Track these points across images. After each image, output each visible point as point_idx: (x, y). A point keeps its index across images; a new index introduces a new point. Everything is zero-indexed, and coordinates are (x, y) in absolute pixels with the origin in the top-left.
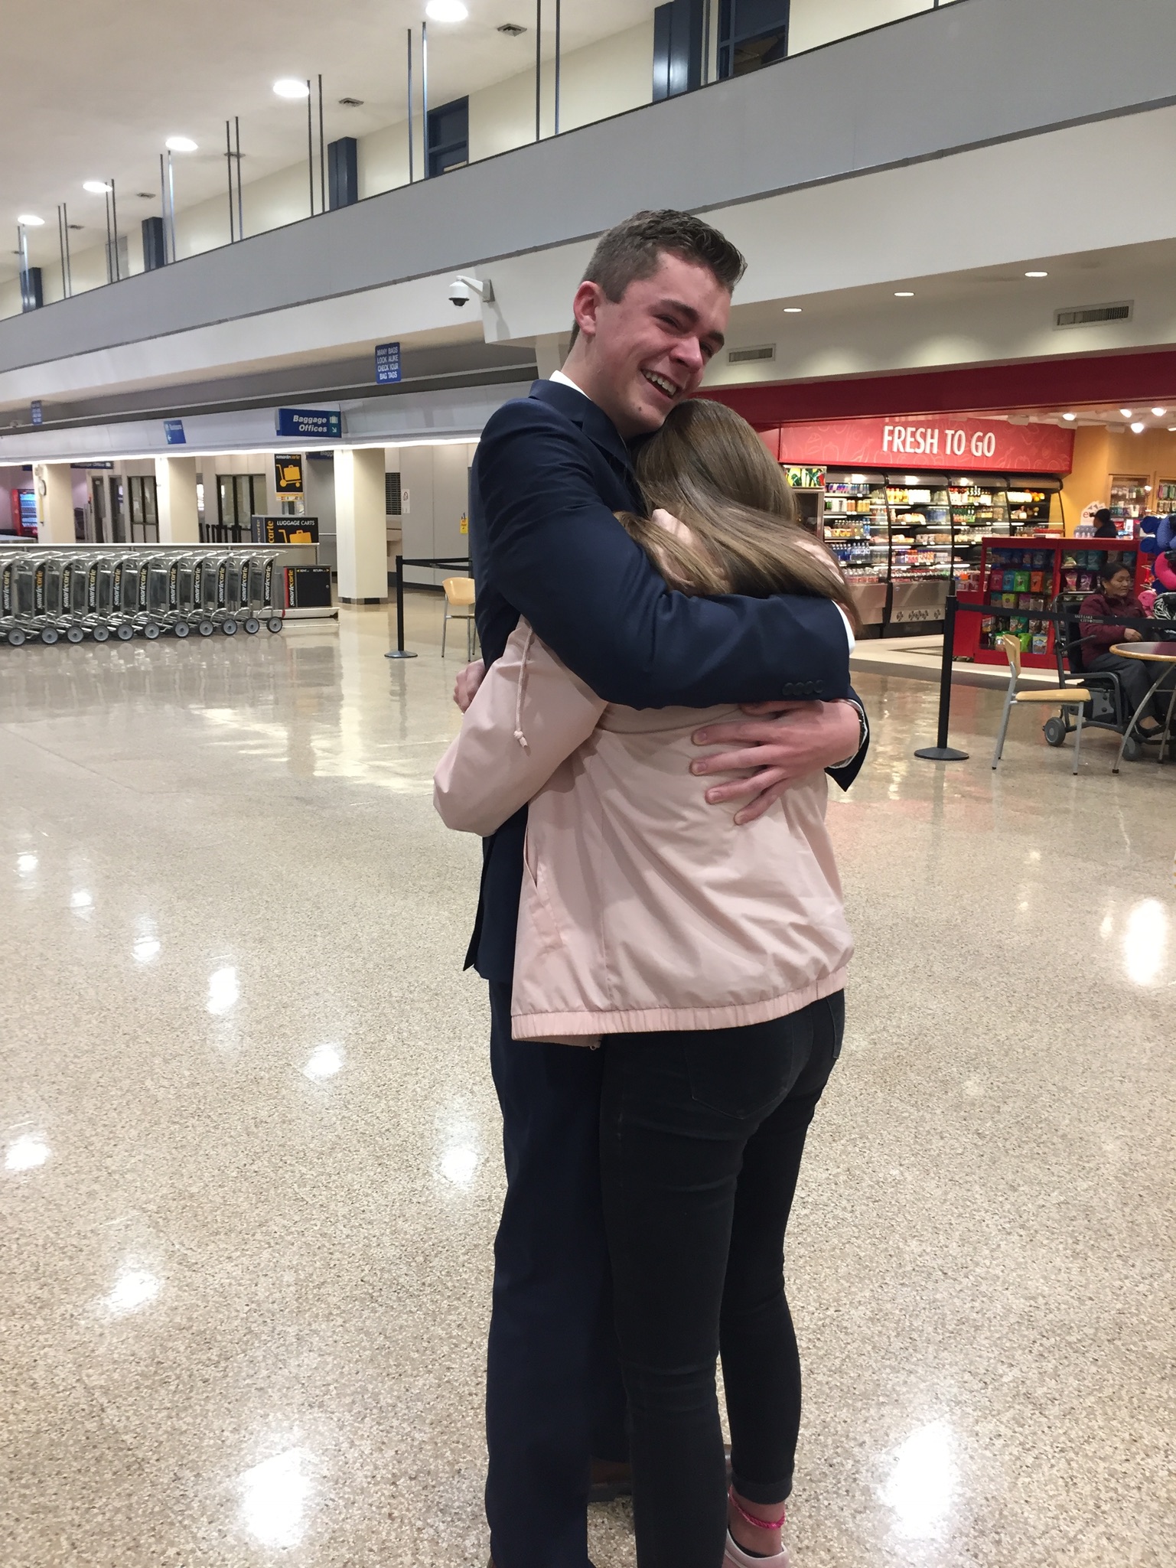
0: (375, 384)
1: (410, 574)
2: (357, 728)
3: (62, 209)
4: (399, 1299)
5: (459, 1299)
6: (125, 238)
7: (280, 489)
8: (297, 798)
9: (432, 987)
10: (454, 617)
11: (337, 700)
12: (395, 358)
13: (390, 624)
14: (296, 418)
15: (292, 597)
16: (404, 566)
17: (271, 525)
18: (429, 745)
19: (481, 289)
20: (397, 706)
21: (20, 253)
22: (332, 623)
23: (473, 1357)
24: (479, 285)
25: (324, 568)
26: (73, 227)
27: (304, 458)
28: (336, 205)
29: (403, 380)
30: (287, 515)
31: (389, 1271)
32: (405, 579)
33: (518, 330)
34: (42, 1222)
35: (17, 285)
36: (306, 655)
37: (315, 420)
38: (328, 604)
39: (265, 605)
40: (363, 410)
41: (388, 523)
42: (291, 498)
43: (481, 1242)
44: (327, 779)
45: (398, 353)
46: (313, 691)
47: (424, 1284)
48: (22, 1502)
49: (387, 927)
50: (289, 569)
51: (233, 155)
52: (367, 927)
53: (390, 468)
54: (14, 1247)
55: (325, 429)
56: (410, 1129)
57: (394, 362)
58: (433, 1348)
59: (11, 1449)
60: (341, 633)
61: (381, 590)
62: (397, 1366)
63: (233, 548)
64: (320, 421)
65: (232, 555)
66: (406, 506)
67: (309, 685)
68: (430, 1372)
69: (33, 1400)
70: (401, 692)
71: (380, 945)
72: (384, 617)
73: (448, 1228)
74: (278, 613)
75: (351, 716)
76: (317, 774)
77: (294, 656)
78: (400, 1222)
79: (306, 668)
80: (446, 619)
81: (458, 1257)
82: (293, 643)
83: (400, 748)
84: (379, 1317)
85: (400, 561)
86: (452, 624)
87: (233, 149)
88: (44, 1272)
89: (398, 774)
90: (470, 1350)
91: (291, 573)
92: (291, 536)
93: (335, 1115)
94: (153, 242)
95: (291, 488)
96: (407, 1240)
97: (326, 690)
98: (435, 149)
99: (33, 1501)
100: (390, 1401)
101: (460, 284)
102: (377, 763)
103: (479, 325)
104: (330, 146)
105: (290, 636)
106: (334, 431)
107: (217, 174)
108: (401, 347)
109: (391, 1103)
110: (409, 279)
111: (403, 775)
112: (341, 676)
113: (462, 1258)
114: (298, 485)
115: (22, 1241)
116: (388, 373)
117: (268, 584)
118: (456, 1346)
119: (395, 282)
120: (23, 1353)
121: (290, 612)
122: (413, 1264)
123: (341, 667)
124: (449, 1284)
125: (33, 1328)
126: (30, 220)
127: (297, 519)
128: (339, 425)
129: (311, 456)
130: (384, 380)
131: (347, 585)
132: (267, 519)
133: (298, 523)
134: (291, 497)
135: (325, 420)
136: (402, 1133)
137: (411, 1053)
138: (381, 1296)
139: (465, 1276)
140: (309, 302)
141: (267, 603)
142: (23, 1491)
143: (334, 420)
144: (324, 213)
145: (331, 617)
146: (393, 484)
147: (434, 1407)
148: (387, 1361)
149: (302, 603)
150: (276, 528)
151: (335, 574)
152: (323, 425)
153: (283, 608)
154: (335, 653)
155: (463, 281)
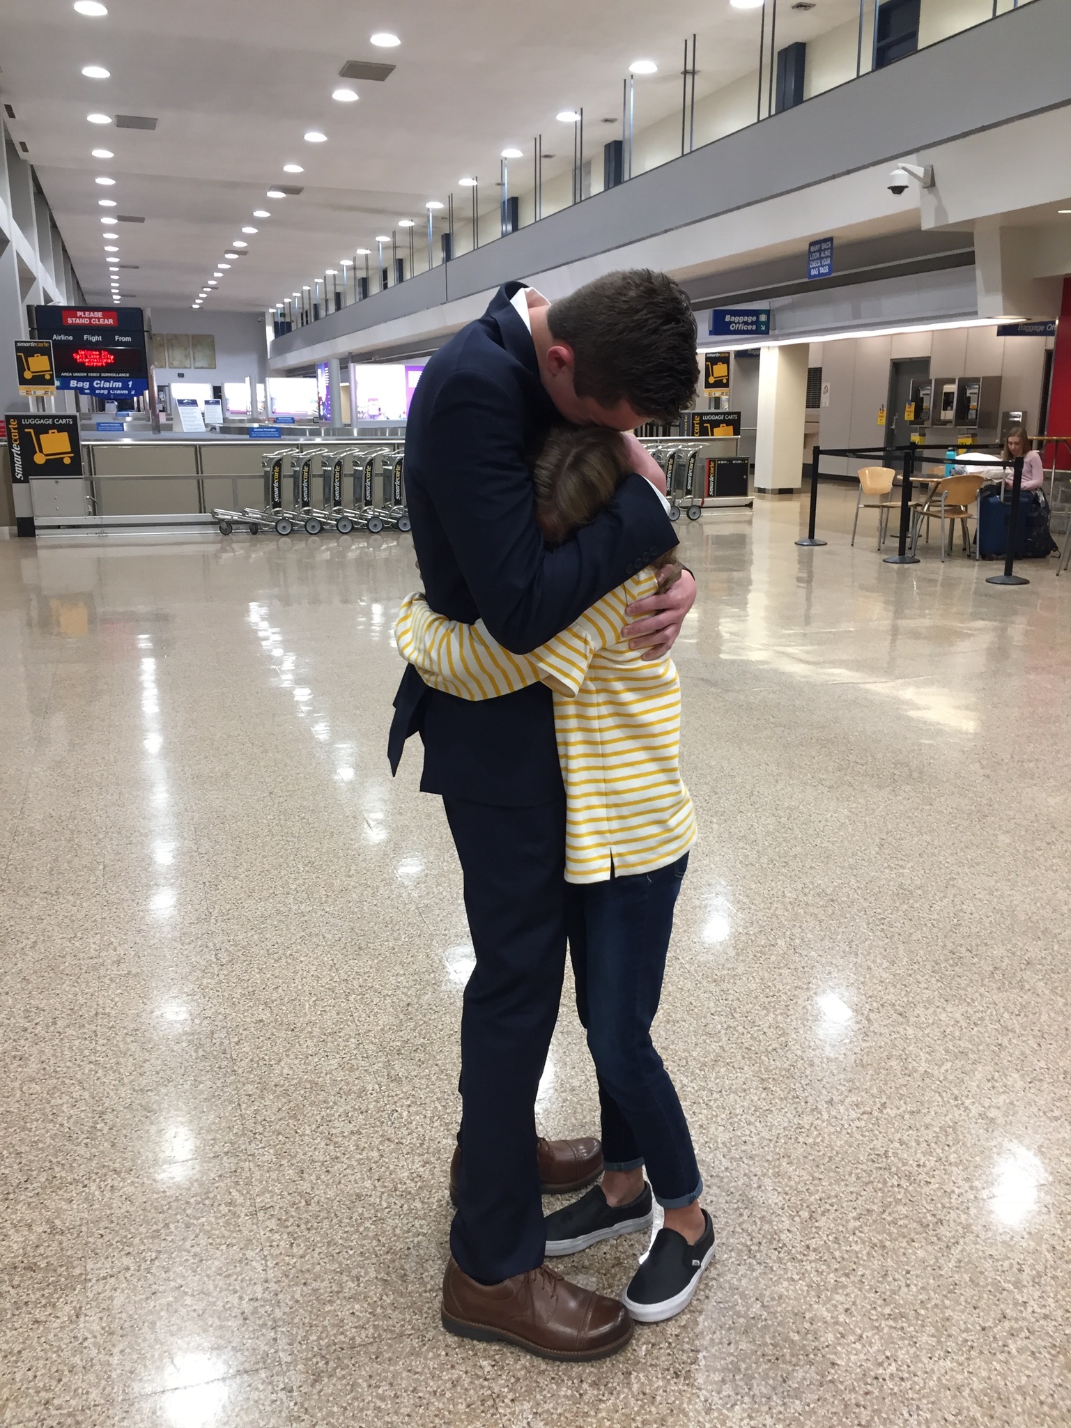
0: (806, 280)
1: (827, 465)
2: (762, 613)
3: (538, 140)
4: (780, 1259)
5: (847, 1275)
6: (589, 163)
7: (708, 385)
8: (703, 679)
9: (829, 891)
10: (866, 506)
11: (745, 584)
12: (827, 253)
13: (801, 513)
14: (728, 318)
15: (711, 487)
16: (821, 456)
17: (697, 419)
18: (834, 633)
19: (921, 175)
20: (802, 593)
21: (501, 184)
22: (747, 512)
23: (862, 1356)
24: (920, 171)
25: (743, 460)
26: (546, 156)
27: (732, 356)
28: (781, 108)
29: (833, 275)
30: (713, 410)
31: (770, 1222)
32: (821, 471)
33: (956, 215)
34: (432, 1091)
35: (498, 216)
36: (720, 541)
37: (746, 319)
38: (745, 493)
39: (687, 494)
40: (792, 307)
41: (807, 416)
42: (717, 395)
43: (875, 1207)
44: (733, 662)
45: (832, 248)
46: (724, 575)
47: (808, 1247)
48: (376, 1416)
49: (783, 820)
50: (710, 460)
51: (691, 73)
52: (764, 818)
53: (813, 364)
54: (405, 1114)
55: (754, 327)
56: (799, 1053)
57: (826, 257)
58: (816, 1333)
59: (373, 1349)
60: (754, 521)
61: (796, 481)
62: (775, 1346)
63: (661, 441)
64: (750, 319)
65: (660, 447)
66: (825, 400)
67: (722, 570)
68: (811, 1364)
69: (402, 1295)
70: (807, 578)
71: (775, 839)
72: (796, 508)
73: (837, 1182)
74: (698, 501)
75: (758, 601)
76: (722, 656)
77: (710, 542)
78: (784, 1162)
79: (720, 553)
80: (858, 509)
81: (848, 1221)
82: (710, 530)
83: (805, 635)
84: (757, 1279)
85: (817, 452)
86: (864, 512)
87: (689, 67)
88: (428, 1148)
89: (801, 661)
90: (858, 1346)
91: (712, 464)
92: (715, 430)
93: (720, 1023)
94: (613, 164)
95: (719, 384)
96: (791, 1187)
97: (736, 575)
98: (883, 43)
99: (387, 1419)
100: (764, 1390)
101: (898, 173)
102: (781, 649)
103: (916, 213)
104: (779, 53)
105: (706, 523)
106: (762, 328)
107: (674, 91)
108: (835, 242)
109: (780, 1018)
110: (848, 172)
111: (808, 663)
112: (751, 562)
113: (852, 1224)
114: (725, 381)
115: (413, 1109)
116: (819, 268)
117: (690, 474)
118: (843, 1336)
119: (834, 177)
120: (399, 1238)
121: (709, 501)
122: (797, 1219)
123: (751, 553)
124: (837, 1254)
125: (410, 1210)
126: (512, 153)
127: (721, 414)
128: (767, 323)
129: (740, 354)
130: (815, 276)
131: (762, 477)
132: (694, 414)
133: (722, 418)
134: (717, 392)
135: (754, 319)
136: (790, 1056)
137: (803, 964)
138: (759, 1251)
139: (855, 1248)
140: (749, 204)
141: (688, 492)
142: (379, 1403)
143: (763, 318)
144: (770, 116)
145: (746, 506)
146: (814, 378)
147: (813, 1411)
148: (763, 1337)
149: (719, 493)
150: (702, 423)
151: (753, 466)
152: (752, 323)
153: (703, 498)
154: (747, 540)
155: (904, 169)
